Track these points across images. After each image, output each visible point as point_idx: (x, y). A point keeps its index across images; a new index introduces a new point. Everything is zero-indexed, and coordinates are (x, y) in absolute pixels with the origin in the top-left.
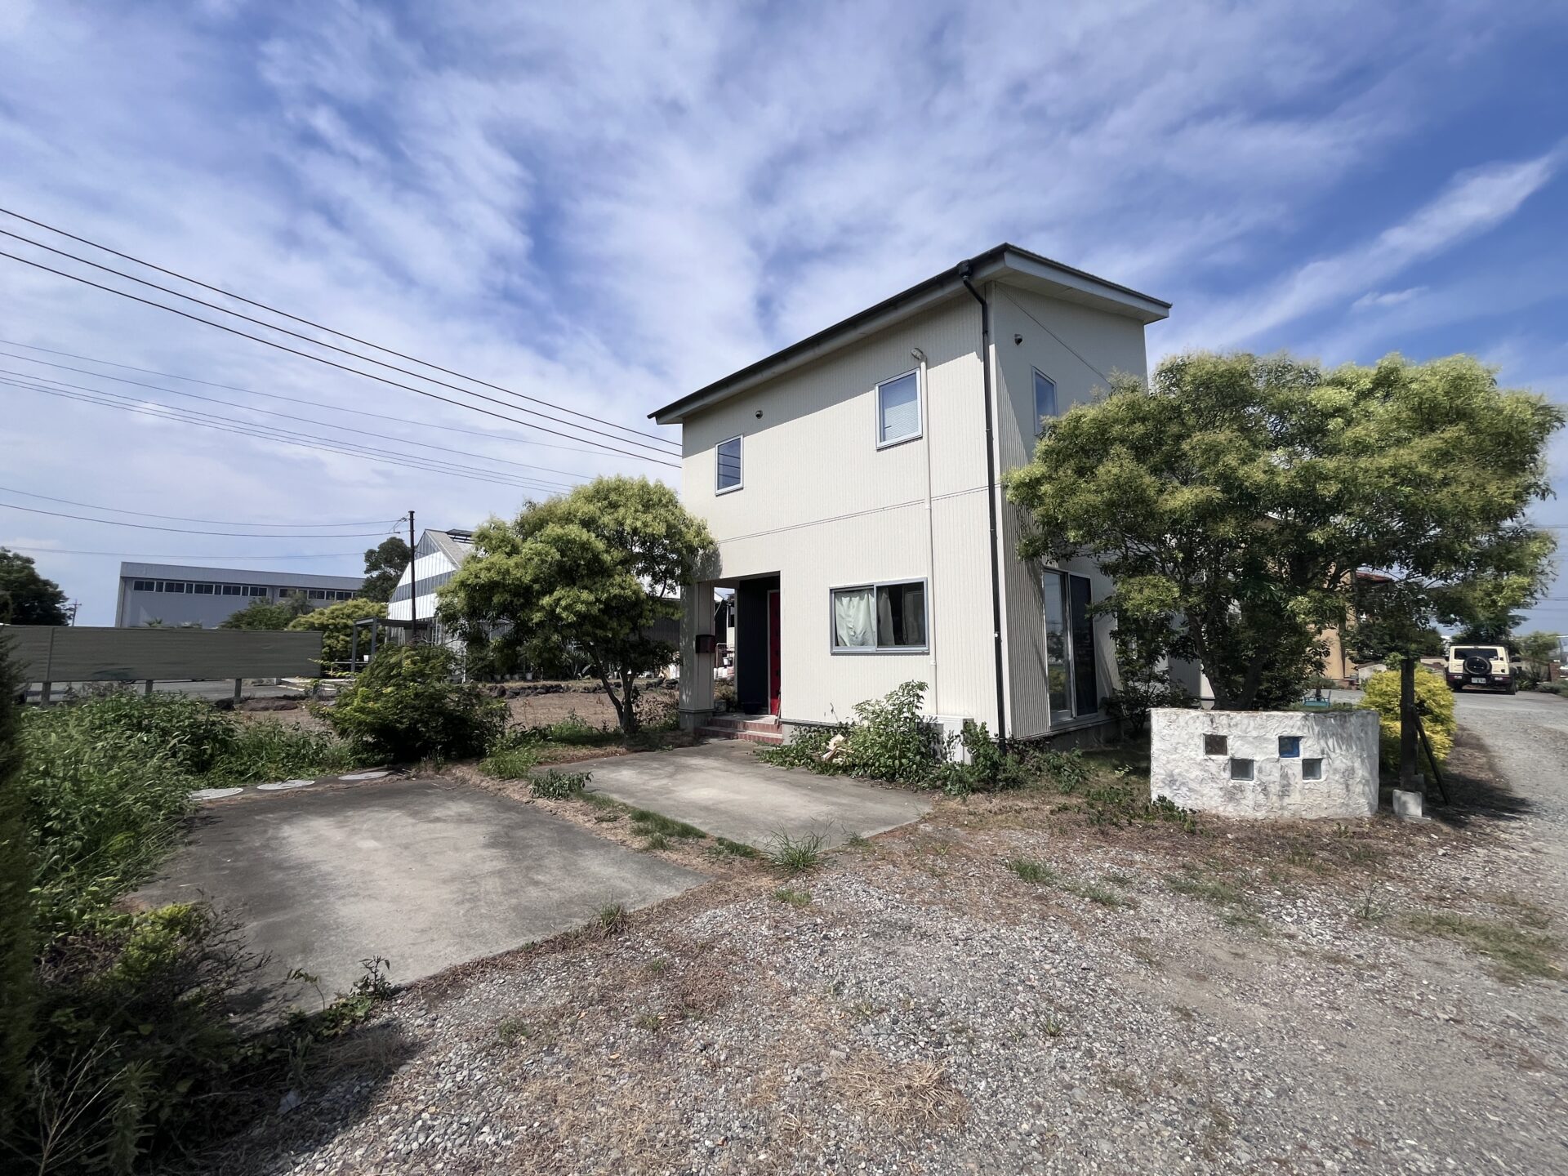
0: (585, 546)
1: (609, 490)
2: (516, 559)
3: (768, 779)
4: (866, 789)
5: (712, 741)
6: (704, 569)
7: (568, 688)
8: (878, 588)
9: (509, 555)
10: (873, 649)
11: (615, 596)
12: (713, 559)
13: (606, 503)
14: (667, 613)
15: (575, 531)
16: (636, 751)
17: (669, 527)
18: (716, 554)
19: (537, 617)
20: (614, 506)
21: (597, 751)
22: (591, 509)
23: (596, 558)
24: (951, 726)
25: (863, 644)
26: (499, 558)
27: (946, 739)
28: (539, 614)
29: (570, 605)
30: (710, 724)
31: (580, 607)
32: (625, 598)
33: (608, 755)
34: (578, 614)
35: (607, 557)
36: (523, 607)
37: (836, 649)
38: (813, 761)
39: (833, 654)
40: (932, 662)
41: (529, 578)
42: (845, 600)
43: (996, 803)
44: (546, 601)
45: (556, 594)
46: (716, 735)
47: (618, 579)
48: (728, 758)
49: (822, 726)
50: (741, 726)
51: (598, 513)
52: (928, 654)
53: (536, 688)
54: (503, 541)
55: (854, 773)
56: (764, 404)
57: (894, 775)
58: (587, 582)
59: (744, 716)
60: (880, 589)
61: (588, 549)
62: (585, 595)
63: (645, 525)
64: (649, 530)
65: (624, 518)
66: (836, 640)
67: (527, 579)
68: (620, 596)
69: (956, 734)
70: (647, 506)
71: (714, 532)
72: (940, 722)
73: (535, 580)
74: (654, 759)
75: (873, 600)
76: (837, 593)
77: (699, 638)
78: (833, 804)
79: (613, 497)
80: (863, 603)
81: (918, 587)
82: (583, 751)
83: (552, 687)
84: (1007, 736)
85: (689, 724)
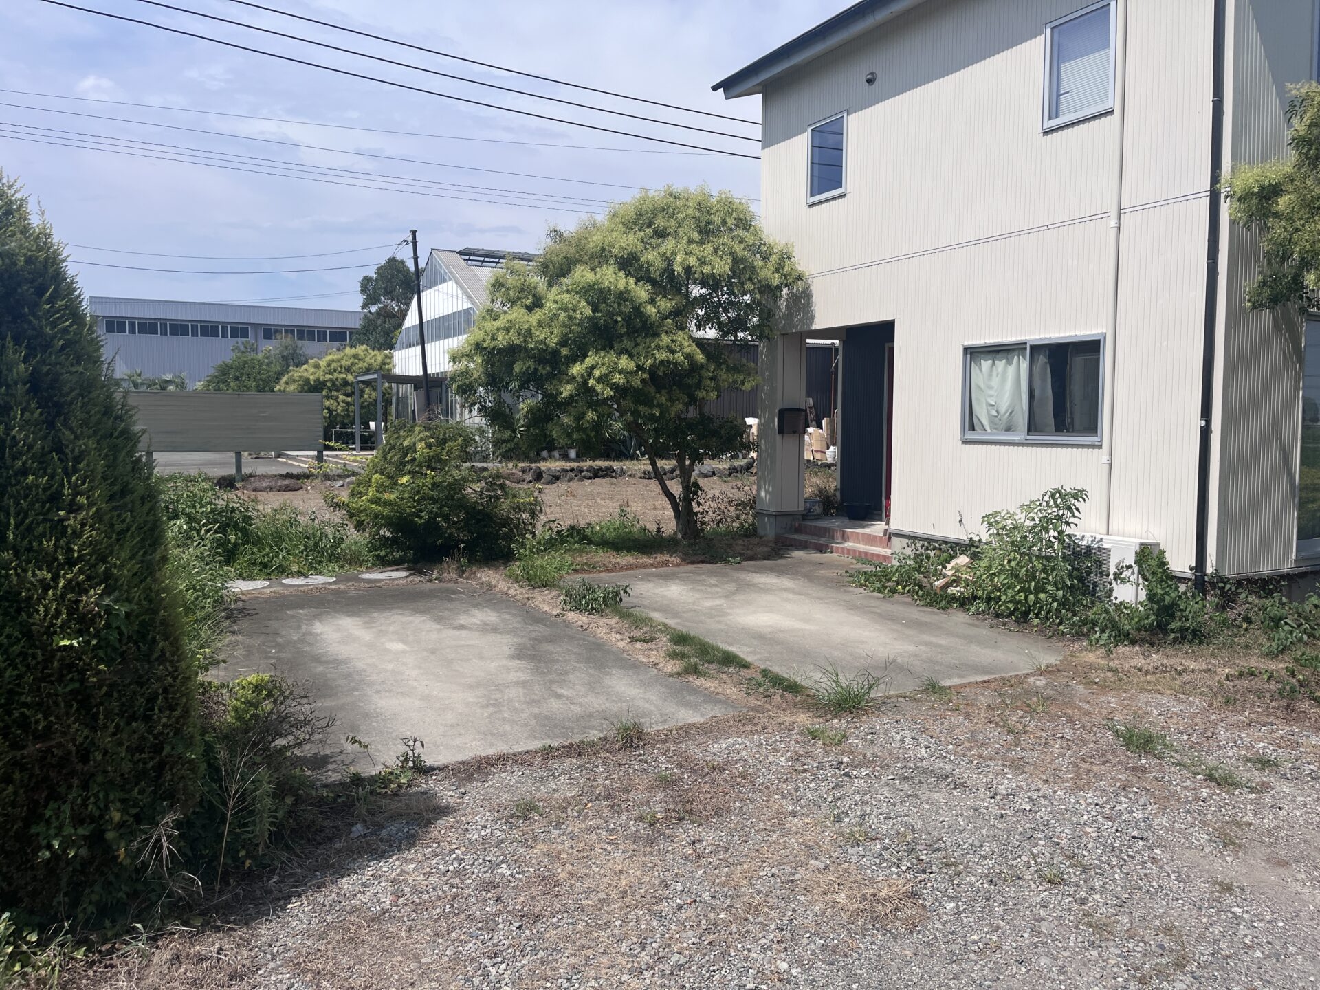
0: (623, 296)
1: (655, 212)
2: (538, 314)
3: (853, 607)
4: (983, 630)
5: (798, 554)
6: (790, 315)
7: (623, 472)
8: (1033, 347)
9: (530, 309)
10: (1020, 436)
11: (662, 362)
12: (802, 301)
13: (649, 231)
14: (735, 382)
15: (611, 277)
16: (693, 563)
17: (736, 260)
18: (806, 294)
19: (567, 390)
20: (661, 234)
21: (645, 560)
22: (629, 241)
23: (637, 310)
24: (1121, 552)
25: (1008, 429)
26: (517, 314)
27: (1112, 570)
28: (569, 387)
29: (606, 375)
30: (798, 530)
31: (618, 378)
32: (677, 363)
33: (658, 565)
34: (616, 387)
35: (651, 310)
36: (550, 376)
37: (970, 436)
38: (921, 587)
39: (965, 442)
40: (1105, 459)
41: (555, 340)
42: (986, 364)
43: (1156, 658)
44: (576, 369)
45: (589, 361)
46: (803, 546)
47: (665, 339)
48: (809, 577)
49: (946, 543)
50: (838, 536)
51: (640, 246)
52: (1100, 447)
53: (581, 471)
54: (522, 290)
55: (973, 609)
56: (880, 61)
57: (1026, 614)
58: (626, 343)
59: (847, 521)
60: (1036, 349)
61: (626, 300)
62: (625, 362)
63: (702, 262)
64: (707, 269)
65: (674, 253)
66: (970, 422)
67: (553, 341)
68: (669, 362)
69: (1127, 563)
70: (706, 232)
71: (804, 262)
72: (1106, 546)
73: (563, 343)
74: (712, 574)
75: (1025, 365)
76: (974, 353)
77: (782, 413)
78: (926, 644)
79: (660, 222)
80: (1011, 370)
81: (1092, 348)
82: (627, 559)
83: (601, 469)
84: (1209, 570)
85: (769, 530)
